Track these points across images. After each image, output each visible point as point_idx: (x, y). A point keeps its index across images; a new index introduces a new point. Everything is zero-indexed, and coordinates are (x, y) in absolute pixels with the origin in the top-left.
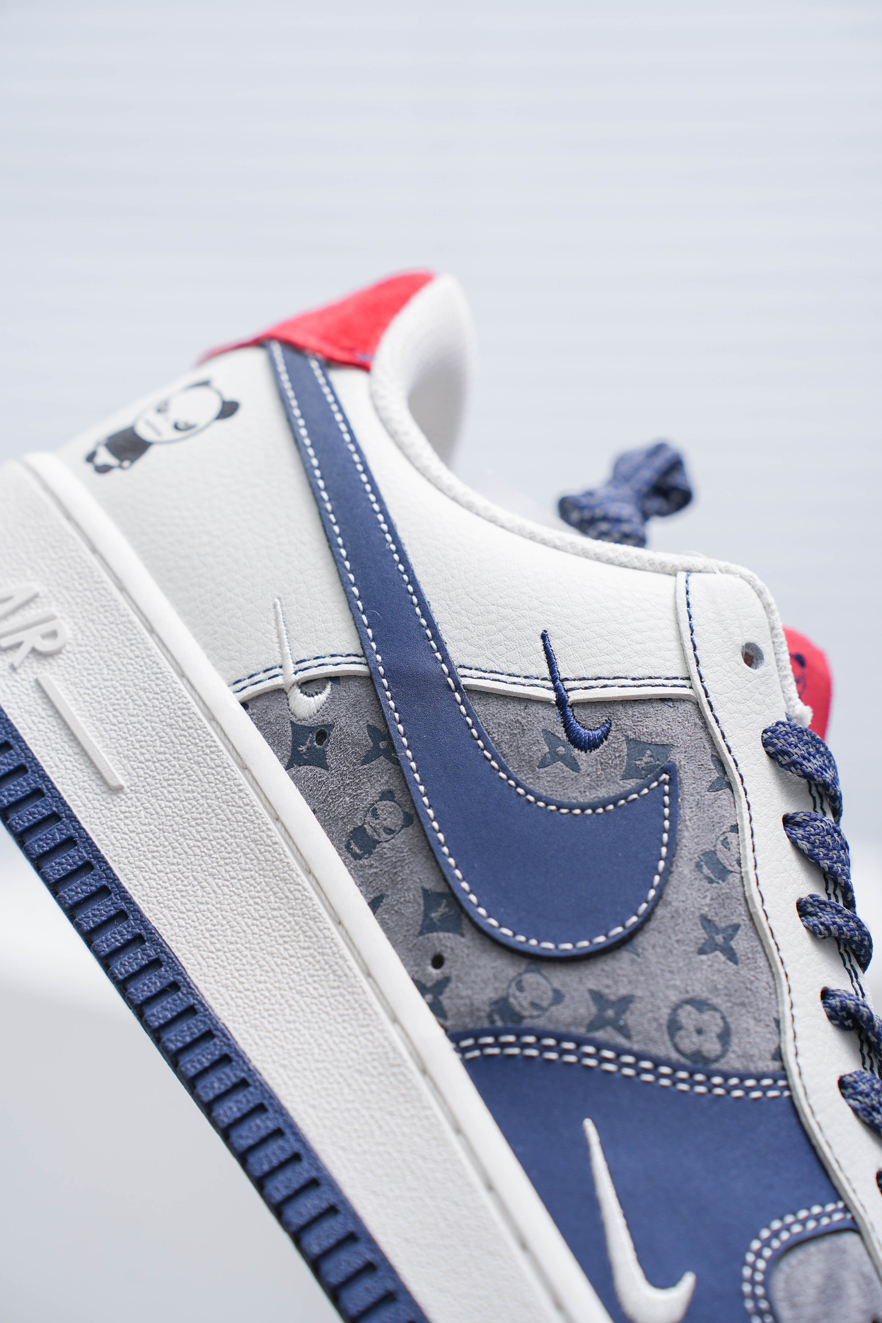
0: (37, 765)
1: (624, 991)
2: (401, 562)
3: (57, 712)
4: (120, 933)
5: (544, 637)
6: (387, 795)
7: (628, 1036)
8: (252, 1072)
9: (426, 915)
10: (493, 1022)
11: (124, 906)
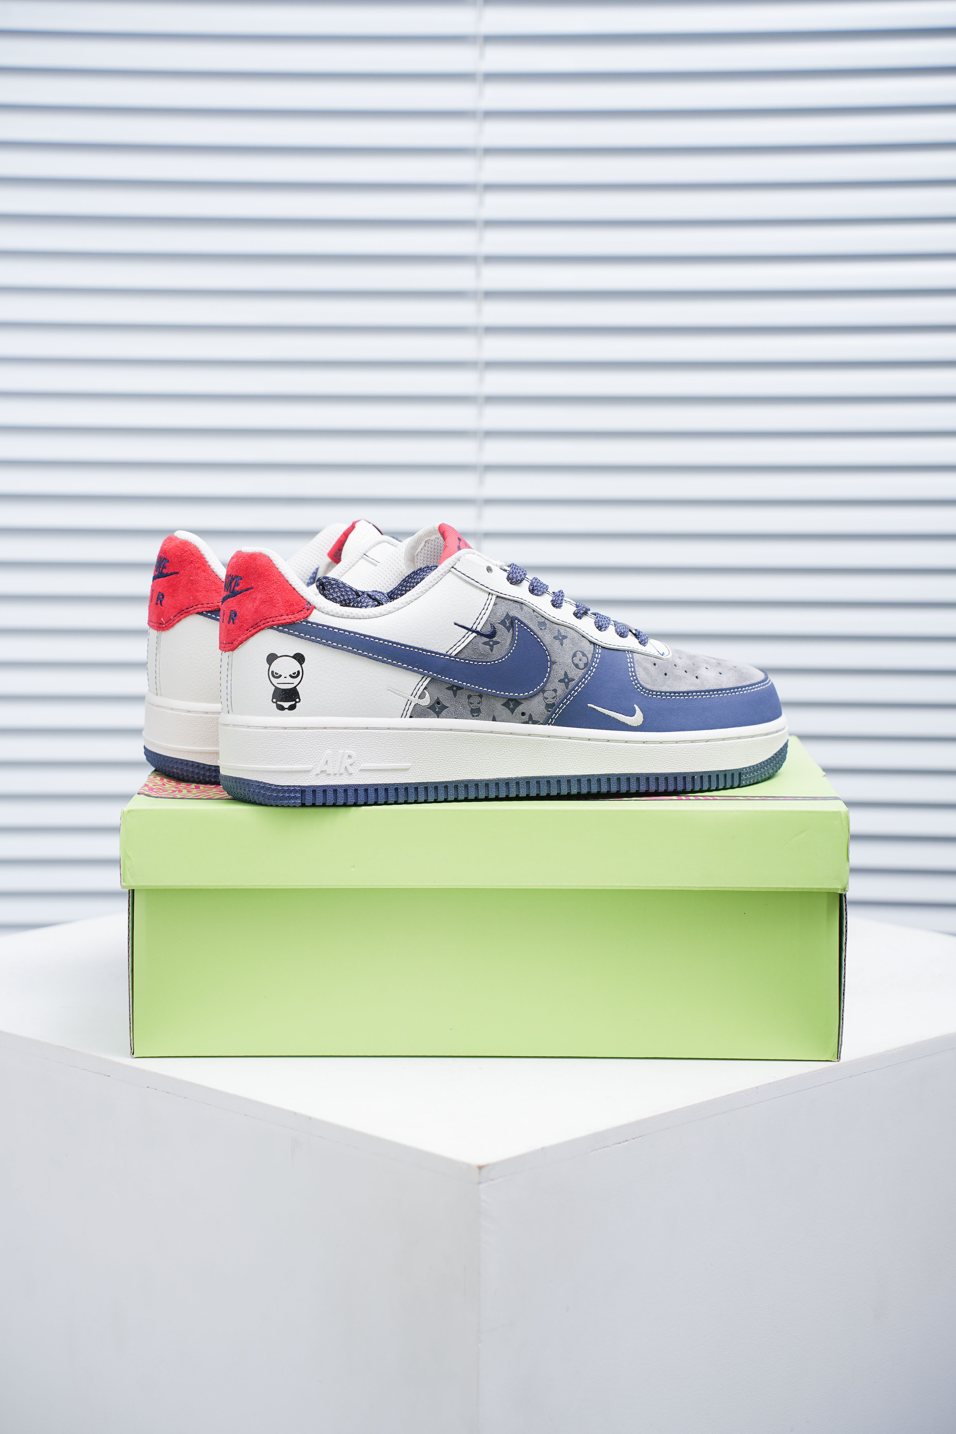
0: (388, 784)
1: (563, 673)
2: (410, 648)
3: (375, 770)
4: (451, 790)
5: (456, 624)
6: (469, 697)
7: (574, 680)
8: (516, 779)
9: (509, 709)
10: (550, 711)
11: (444, 785)
